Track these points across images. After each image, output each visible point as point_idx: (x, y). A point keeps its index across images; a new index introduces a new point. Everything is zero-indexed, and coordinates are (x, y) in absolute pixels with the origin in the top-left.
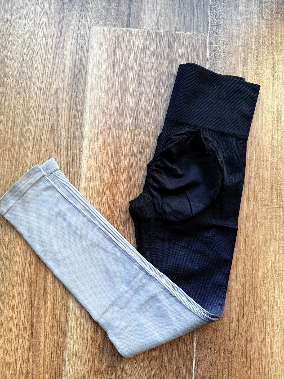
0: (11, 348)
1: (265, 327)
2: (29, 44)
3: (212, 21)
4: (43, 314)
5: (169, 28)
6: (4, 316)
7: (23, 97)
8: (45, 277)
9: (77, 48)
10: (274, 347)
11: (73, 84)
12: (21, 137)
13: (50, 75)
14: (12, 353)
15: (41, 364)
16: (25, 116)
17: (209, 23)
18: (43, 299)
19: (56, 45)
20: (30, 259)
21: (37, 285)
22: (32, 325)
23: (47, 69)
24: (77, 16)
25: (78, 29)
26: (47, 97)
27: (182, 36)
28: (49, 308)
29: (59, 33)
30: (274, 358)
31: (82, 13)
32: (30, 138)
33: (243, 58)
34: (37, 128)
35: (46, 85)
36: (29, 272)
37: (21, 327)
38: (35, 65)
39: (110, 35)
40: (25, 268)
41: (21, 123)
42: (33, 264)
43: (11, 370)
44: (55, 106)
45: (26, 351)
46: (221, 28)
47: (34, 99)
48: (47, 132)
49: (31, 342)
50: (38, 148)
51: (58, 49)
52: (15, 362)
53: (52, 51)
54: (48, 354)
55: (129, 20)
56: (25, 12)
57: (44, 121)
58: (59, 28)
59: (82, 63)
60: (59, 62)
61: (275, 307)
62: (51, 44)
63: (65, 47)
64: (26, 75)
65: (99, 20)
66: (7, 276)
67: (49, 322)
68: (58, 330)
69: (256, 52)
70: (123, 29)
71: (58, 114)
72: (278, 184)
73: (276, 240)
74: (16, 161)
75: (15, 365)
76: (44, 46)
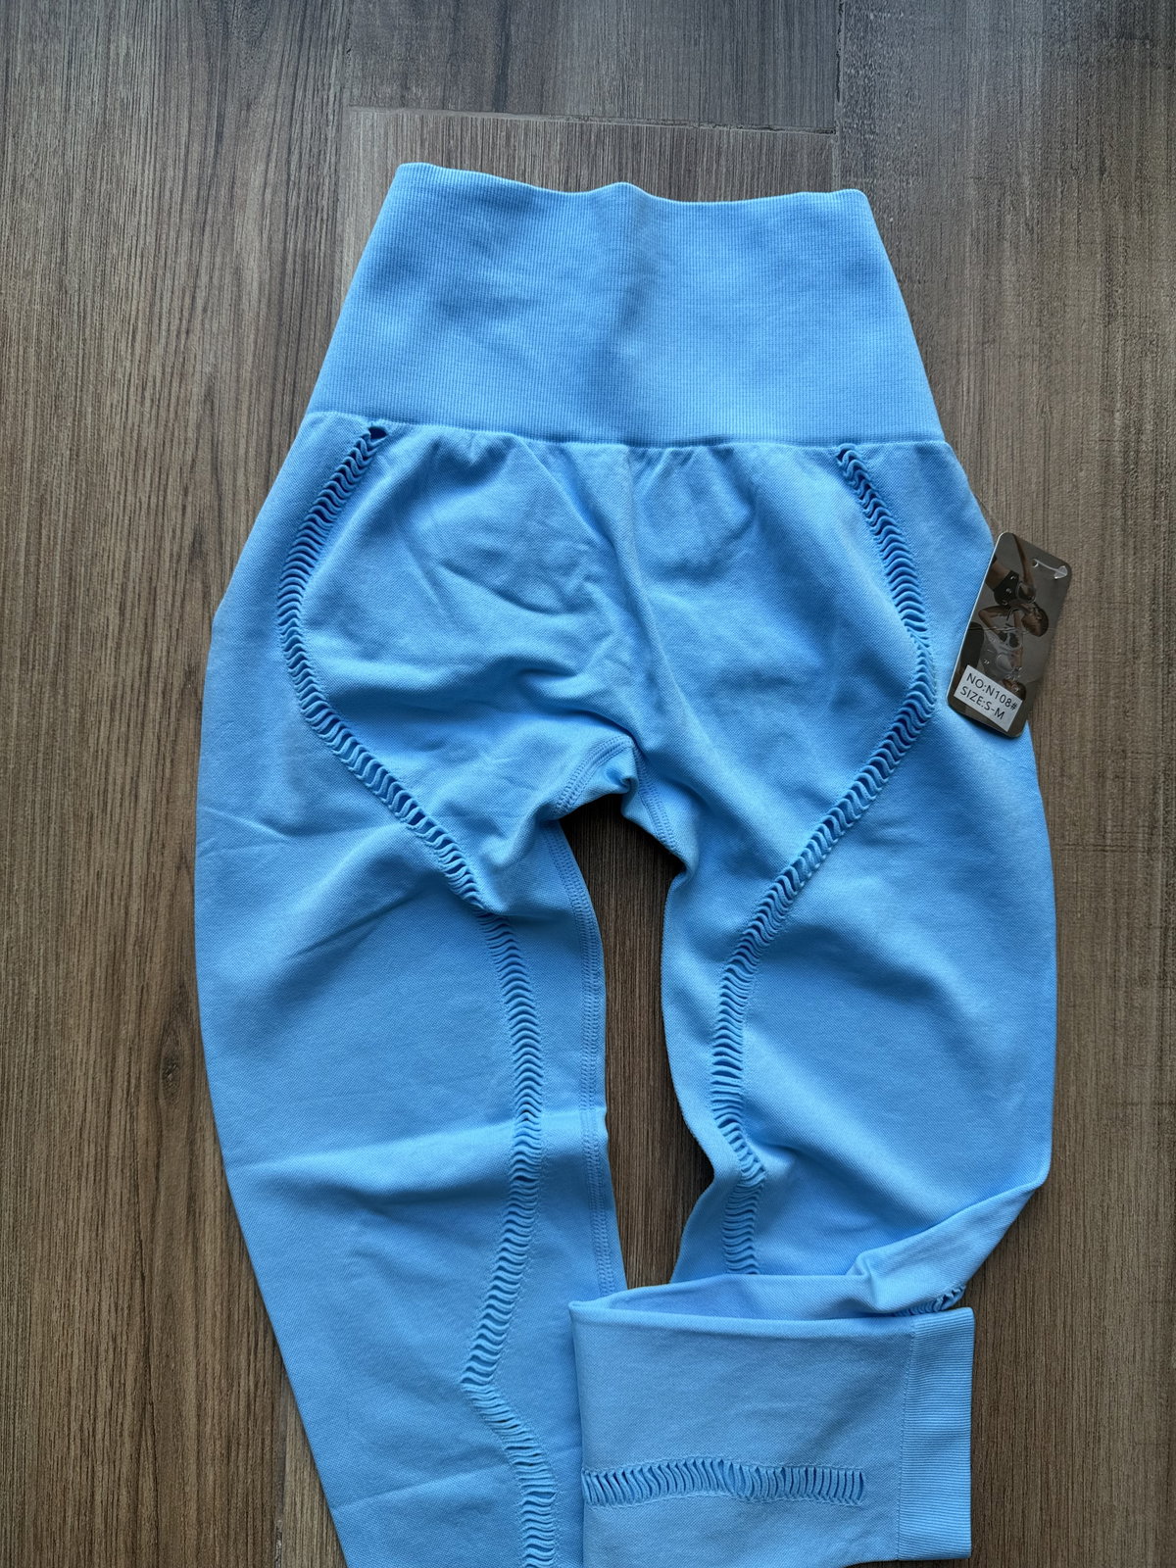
0: (66, 1429)
1: (1072, 1326)
2: (89, 189)
3: (850, 77)
4: (189, 1296)
5: (670, 108)
6: (33, 1306)
7: (70, 419)
8: (192, 1152)
9: (287, 204)
10: (1106, 1401)
11: (276, 360)
12: (70, 584)
13: (181, 319)
14: (72, 1447)
15: (188, 1489)
16: (83, 499)
17: (841, 85)
18: (187, 1235)
19: (202, 193)
20: (129, 1082)
21: (162, 1182)
22: (148, 1338)
23: (167, 296)
24: (285, 64)
25: (288, 120)
26: (172, 415)
27: (729, 142)
28: (210, 1273)
29: (212, 142)
30: (1104, 1443)
31: (304, 52)
32: (109, 590)
33: (981, 232)
34: (133, 546)
35: (163, 366)
36: (128, 1133)
37: (103, 1348)
38: (117, 281)
39: (427, 144)
40: (109, 1118)
41: (69, 525)
42: (142, 1099)
43: (70, 1513)
44: (205, 454)
45: (127, 1439)
46: (888, 107)
47: (118, 422)
48: (178, 561)
49: (144, 1405)
50: (141, 628)
51: (210, 211)
52: (84, 1483)
53: (184, 217)
54: (214, 1448)
55: (502, 77)
56: (66, 54)
57: (160, 514)
58: (208, 119)
59: (311, 266)
60: (217, 266)
61: (1110, 1249)
62: (180, 188)
63: (237, 203)
64: (79, 325)
65: (378, 81)
66: (40, 1148)
67: (213, 1326)
68: (249, 1354)
69: (1037, 203)
70: (480, 116)
71: (219, 485)
72: (1125, 758)
73: (1114, 981)
74: (54, 684)
75: (84, 1494)
76: (150, 199)
